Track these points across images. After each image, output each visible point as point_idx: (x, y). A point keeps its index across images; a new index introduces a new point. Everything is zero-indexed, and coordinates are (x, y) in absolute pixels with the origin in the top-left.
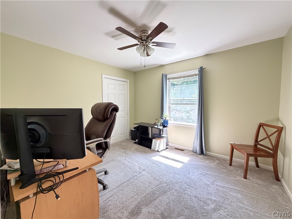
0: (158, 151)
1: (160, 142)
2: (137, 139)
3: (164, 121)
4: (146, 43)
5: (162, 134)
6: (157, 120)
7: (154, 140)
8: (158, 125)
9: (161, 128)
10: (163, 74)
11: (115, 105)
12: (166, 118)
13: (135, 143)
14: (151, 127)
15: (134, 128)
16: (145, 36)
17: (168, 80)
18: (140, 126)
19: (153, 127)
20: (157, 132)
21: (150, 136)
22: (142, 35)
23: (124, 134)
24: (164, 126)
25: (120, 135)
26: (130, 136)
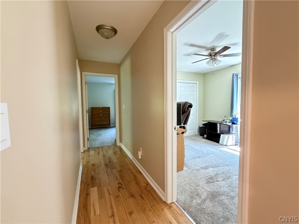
0: (226, 145)
1: (229, 137)
2: (206, 135)
3: (233, 118)
4: (214, 57)
5: (231, 131)
6: (225, 117)
7: (222, 135)
8: (226, 122)
9: (230, 124)
10: (233, 74)
11: (190, 103)
12: (235, 116)
13: (204, 138)
14: (220, 124)
15: (203, 125)
16: (213, 53)
17: (239, 79)
18: (209, 122)
19: (221, 123)
20: (227, 129)
21: (218, 132)
22: (211, 53)
23: (193, 130)
24: (233, 123)
25: (189, 130)
26: (198, 133)
